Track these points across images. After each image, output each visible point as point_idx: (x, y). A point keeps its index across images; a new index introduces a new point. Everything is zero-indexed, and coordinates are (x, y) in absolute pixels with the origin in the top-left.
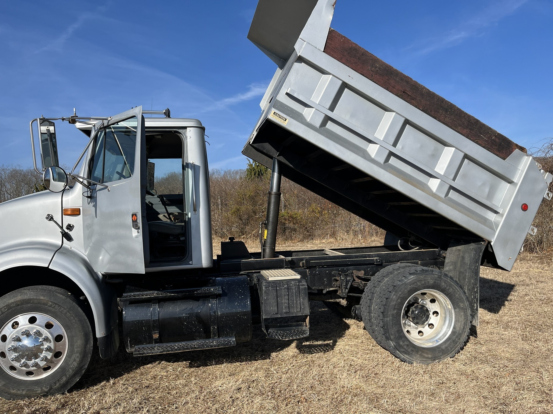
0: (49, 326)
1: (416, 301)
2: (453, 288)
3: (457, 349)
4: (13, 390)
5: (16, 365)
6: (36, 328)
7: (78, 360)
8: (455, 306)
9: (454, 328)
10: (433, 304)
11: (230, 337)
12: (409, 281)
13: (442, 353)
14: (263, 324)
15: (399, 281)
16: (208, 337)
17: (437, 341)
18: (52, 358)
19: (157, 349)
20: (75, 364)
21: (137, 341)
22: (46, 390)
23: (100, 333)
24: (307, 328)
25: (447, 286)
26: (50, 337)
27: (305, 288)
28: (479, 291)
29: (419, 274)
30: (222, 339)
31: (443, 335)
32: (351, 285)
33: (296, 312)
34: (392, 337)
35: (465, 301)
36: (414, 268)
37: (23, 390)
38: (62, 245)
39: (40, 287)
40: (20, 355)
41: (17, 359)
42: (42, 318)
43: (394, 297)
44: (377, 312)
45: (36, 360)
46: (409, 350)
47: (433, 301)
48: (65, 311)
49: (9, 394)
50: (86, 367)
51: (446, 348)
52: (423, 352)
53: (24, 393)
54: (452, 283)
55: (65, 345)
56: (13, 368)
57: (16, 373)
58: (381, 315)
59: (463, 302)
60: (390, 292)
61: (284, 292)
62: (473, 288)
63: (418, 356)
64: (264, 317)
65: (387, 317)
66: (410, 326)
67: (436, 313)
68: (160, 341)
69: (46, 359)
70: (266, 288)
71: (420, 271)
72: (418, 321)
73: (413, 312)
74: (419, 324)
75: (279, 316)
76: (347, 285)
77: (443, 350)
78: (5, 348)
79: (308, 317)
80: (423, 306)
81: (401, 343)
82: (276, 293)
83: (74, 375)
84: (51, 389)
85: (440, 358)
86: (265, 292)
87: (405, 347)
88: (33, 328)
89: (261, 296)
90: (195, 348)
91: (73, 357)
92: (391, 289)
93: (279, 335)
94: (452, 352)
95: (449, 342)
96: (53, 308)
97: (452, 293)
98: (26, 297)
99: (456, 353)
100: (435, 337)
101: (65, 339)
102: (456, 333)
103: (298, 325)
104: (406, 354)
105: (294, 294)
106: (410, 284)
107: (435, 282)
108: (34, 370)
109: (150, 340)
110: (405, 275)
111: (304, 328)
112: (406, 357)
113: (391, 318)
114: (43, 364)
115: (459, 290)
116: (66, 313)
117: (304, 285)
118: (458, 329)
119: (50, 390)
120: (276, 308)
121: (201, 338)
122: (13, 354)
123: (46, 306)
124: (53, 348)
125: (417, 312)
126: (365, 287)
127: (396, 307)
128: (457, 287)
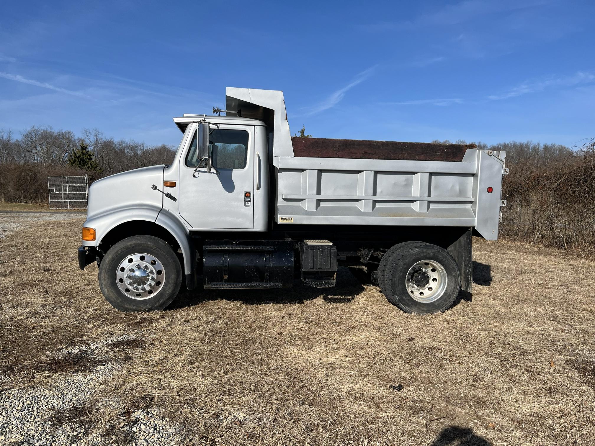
0: (153, 263)
1: (420, 269)
2: (448, 261)
3: (447, 306)
4: (127, 305)
5: (131, 288)
6: (145, 263)
7: (172, 288)
8: (449, 274)
9: (446, 290)
10: (433, 273)
11: (278, 282)
12: (414, 253)
13: (435, 308)
14: (302, 276)
15: (407, 252)
16: (262, 281)
17: (432, 299)
18: (154, 285)
19: (226, 286)
20: (170, 291)
21: (212, 280)
22: (149, 307)
23: (187, 272)
24: (334, 282)
25: (444, 258)
26: (154, 271)
27: (335, 252)
28: (472, 266)
29: (423, 247)
30: (272, 284)
31: (437, 295)
32: (372, 255)
33: (327, 268)
34: (397, 293)
35: (457, 271)
36: (420, 244)
37: (134, 306)
38: (162, 208)
39: (147, 236)
40: (133, 281)
41: (131, 284)
42: (149, 257)
43: (402, 263)
44: (388, 274)
45: (144, 286)
46: (410, 303)
47: (433, 270)
48: (164, 254)
49: (124, 308)
50: (177, 294)
51: (438, 304)
52: (420, 306)
53: (134, 308)
54: (448, 257)
55: (163, 277)
56: (127, 290)
57: (129, 294)
58: (391, 276)
59: (455, 272)
60: (399, 260)
61: (319, 253)
62: (468, 264)
63: (416, 308)
64: (303, 270)
65: (395, 278)
66: (413, 287)
67: (434, 279)
68: (228, 281)
69: (150, 285)
70: (306, 249)
71: (423, 245)
72: (420, 284)
73: (416, 276)
74: (420, 286)
75: (314, 270)
76: (368, 254)
77: (436, 306)
78: (123, 276)
79: (336, 273)
80: (425, 273)
81: (404, 298)
82: (313, 254)
83: (169, 299)
84: (153, 306)
85: (433, 312)
86: (305, 252)
87: (407, 301)
88: (143, 264)
89: (302, 256)
90: (254, 287)
91: (169, 286)
92: (400, 257)
93: (314, 284)
94: (443, 307)
95: (441, 301)
96: (157, 251)
97: (447, 264)
98: (138, 242)
99: (446, 309)
100: (431, 296)
101: (163, 273)
102: (447, 294)
103: (328, 279)
104: (407, 306)
105: (327, 256)
106: (415, 254)
107: (434, 255)
108: (142, 293)
109: (221, 280)
110: (411, 248)
111: (332, 281)
112: (407, 308)
113: (398, 278)
114: (148, 289)
115: (452, 262)
116: (165, 255)
117: (334, 250)
118: (449, 291)
119: (151, 308)
120: (312, 265)
121: (257, 281)
122: (128, 280)
123: (152, 250)
124: (155, 278)
125: (419, 277)
126: (382, 257)
127: (402, 271)
128: (451, 260)
